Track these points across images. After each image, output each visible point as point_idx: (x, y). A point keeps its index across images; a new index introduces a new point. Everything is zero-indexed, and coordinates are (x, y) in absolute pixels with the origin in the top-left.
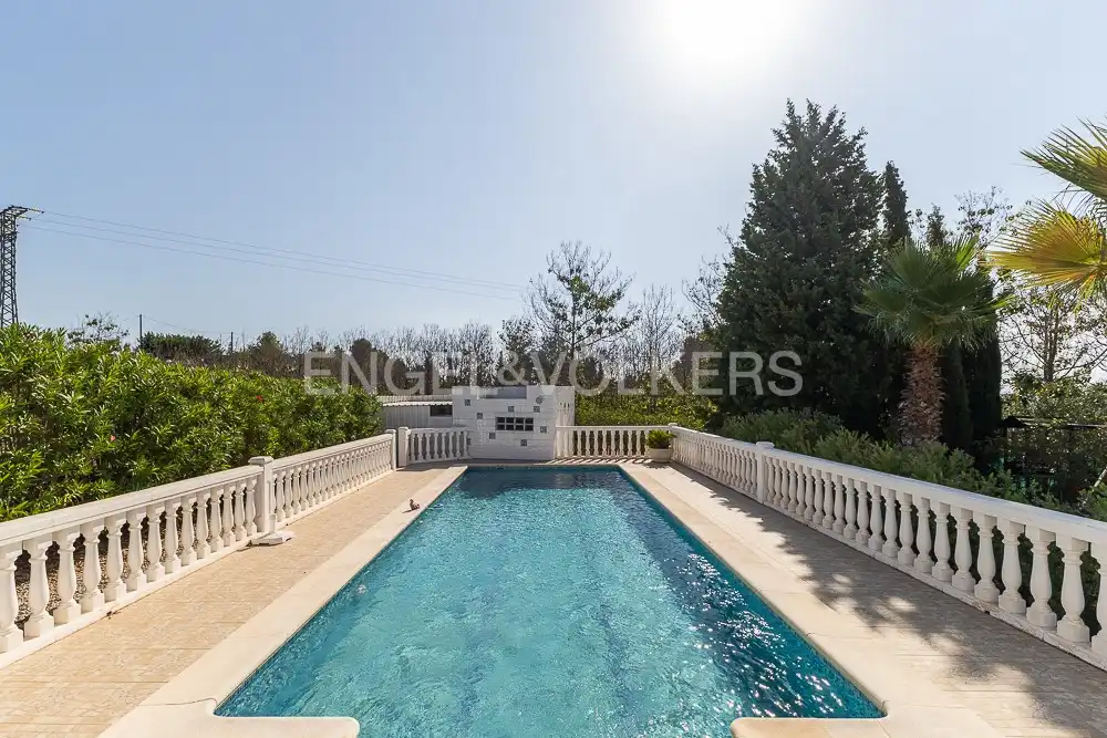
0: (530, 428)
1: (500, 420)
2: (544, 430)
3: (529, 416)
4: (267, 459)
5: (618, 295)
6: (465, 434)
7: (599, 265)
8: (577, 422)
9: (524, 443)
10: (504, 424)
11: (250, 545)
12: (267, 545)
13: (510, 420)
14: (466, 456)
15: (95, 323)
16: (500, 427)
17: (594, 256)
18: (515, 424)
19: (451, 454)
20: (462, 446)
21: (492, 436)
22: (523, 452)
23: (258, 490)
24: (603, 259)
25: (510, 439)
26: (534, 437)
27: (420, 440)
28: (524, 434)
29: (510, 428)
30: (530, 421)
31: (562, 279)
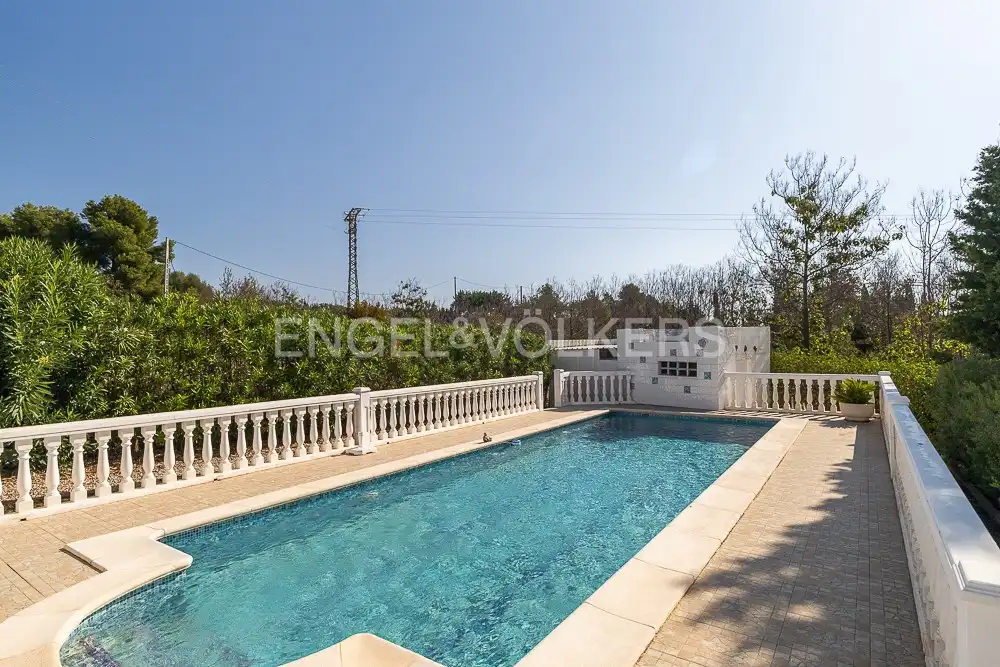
0: (693, 374)
1: (664, 364)
2: (708, 376)
3: (693, 361)
4: (363, 389)
5: (863, 211)
6: (629, 378)
7: (840, 176)
8: (775, 367)
9: (687, 390)
10: (668, 368)
11: (344, 453)
12: (352, 455)
13: (673, 364)
14: (629, 401)
15: (406, 287)
16: (664, 372)
17: (830, 167)
18: (678, 369)
19: (613, 398)
20: (624, 390)
21: (655, 381)
22: (685, 400)
23: (356, 412)
24: (845, 169)
25: (672, 385)
26: (698, 384)
27: (580, 382)
28: (688, 380)
29: (673, 373)
30: (693, 365)
31: (789, 200)
